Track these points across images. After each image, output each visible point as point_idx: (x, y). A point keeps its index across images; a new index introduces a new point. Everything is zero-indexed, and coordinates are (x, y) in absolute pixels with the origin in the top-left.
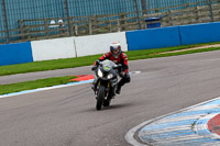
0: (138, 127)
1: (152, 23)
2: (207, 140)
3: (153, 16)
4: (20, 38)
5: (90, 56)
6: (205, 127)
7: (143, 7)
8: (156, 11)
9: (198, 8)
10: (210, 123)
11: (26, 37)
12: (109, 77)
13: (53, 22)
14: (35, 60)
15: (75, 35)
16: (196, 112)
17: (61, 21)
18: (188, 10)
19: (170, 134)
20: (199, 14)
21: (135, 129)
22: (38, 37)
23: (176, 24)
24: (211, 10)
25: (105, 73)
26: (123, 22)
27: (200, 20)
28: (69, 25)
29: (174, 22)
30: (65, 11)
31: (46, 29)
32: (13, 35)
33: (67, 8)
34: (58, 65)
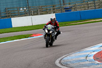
0: (61, 58)
1: (67, 10)
2: (93, 64)
3: (68, 6)
4: (6, 16)
5: (39, 25)
6: (92, 58)
7: (63, 2)
8: (69, 4)
9: (89, 2)
10: (95, 56)
11: (9, 16)
12: (51, 32)
13: (21, 9)
14: (13, 27)
15: (32, 15)
16: (88, 51)
17: (25, 8)
18: (84, 3)
19: (76, 61)
20: (89, 5)
21: (60, 59)
22: (14, 16)
23: (78, 10)
24: (94, 4)
25: (49, 31)
26: (54, 9)
27: (90, 8)
28: (29, 11)
29: (78, 9)
30: (27, 4)
31: (18, 12)
32: (3, 15)
33: (28, 3)
34: (24, 29)
